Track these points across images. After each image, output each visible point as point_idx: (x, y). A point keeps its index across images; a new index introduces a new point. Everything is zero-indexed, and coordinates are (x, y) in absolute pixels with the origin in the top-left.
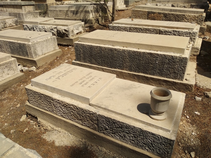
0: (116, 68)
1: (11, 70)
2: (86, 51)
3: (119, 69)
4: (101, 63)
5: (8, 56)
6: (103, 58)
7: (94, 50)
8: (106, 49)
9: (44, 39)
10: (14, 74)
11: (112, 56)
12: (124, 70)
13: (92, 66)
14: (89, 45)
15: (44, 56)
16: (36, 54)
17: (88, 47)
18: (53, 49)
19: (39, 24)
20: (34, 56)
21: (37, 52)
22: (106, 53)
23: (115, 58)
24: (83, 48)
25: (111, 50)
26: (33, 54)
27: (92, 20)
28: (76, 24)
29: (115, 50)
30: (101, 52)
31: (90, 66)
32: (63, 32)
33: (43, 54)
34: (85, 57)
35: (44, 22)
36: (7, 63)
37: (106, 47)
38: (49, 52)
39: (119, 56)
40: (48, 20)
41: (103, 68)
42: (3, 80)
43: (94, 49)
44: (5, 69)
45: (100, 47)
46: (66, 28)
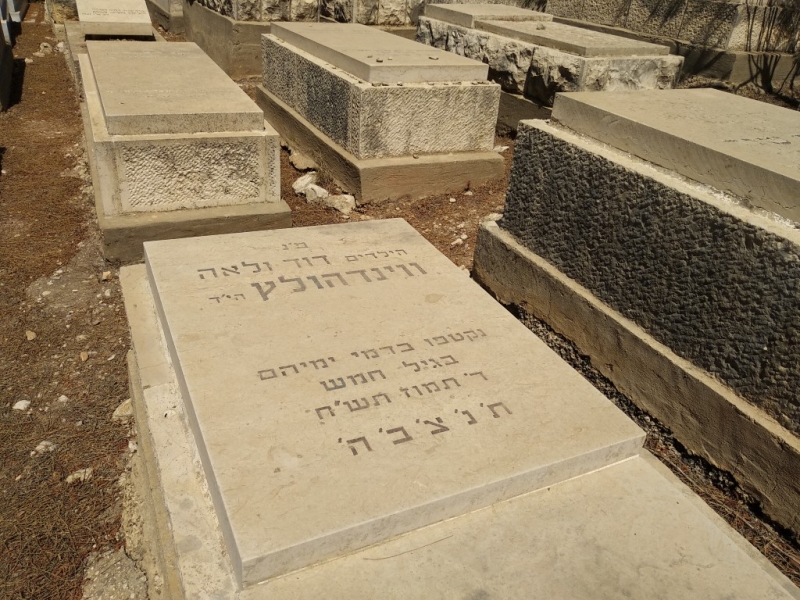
0: (706, 367)
1: (242, 177)
2: (566, 186)
3: (725, 378)
4: (624, 294)
5: (250, 115)
6: (645, 265)
7: (609, 192)
8: (682, 213)
9: (440, 85)
10: (252, 199)
11: (711, 274)
12: (759, 403)
13: (564, 286)
14: (588, 156)
15: (410, 160)
16: (375, 144)
17: (582, 169)
18: (463, 144)
19: (473, 25)
20: (361, 150)
21: (382, 134)
22: (675, 237)
23: (726, 294)
24: (554, 163)
25: (719, 226)
26: (361, 139)
27: (733, 57)
28: (635, 57)
29: (752, 236)
30: (644, 219)
31: (557, 282)
32: (549, 79)
33: (406, 153)
34: (547, 224)
35: (502, 19)
36: (235, 142)
37: (693, 195)
38: (438, 153)
39: (760, 292)
40: (521, 18)
41: (624, 330)
42: (197, 208)
43: (612, 188)
44: (219, 164)
45: (649, 183)
46: (569, 60)
